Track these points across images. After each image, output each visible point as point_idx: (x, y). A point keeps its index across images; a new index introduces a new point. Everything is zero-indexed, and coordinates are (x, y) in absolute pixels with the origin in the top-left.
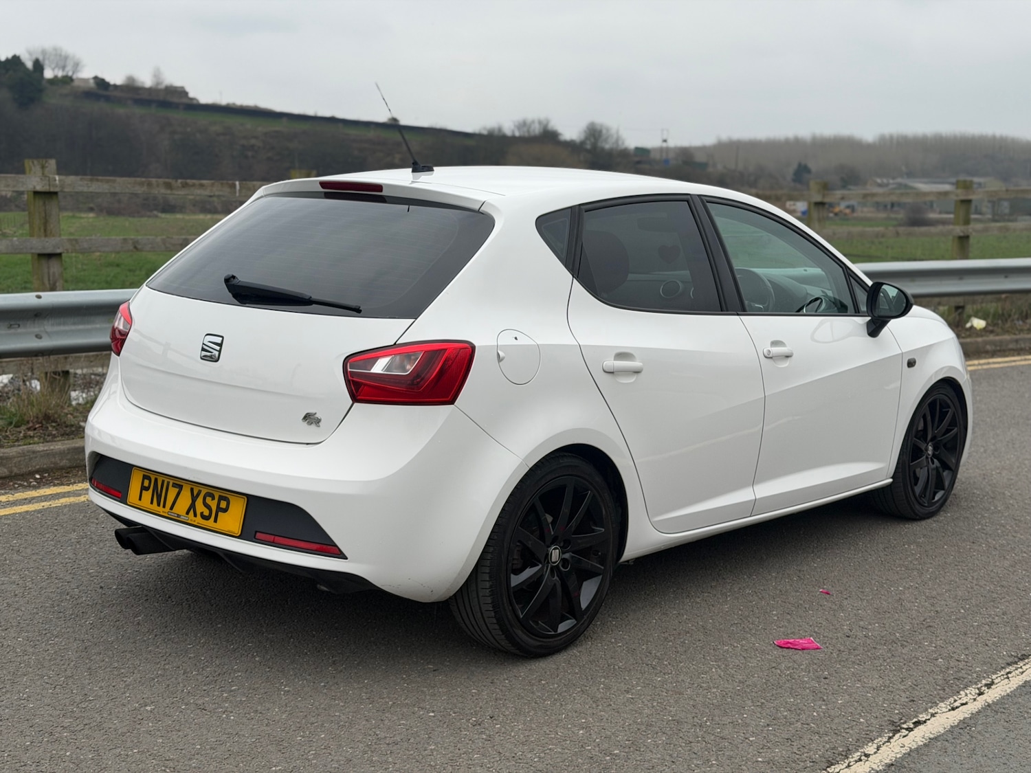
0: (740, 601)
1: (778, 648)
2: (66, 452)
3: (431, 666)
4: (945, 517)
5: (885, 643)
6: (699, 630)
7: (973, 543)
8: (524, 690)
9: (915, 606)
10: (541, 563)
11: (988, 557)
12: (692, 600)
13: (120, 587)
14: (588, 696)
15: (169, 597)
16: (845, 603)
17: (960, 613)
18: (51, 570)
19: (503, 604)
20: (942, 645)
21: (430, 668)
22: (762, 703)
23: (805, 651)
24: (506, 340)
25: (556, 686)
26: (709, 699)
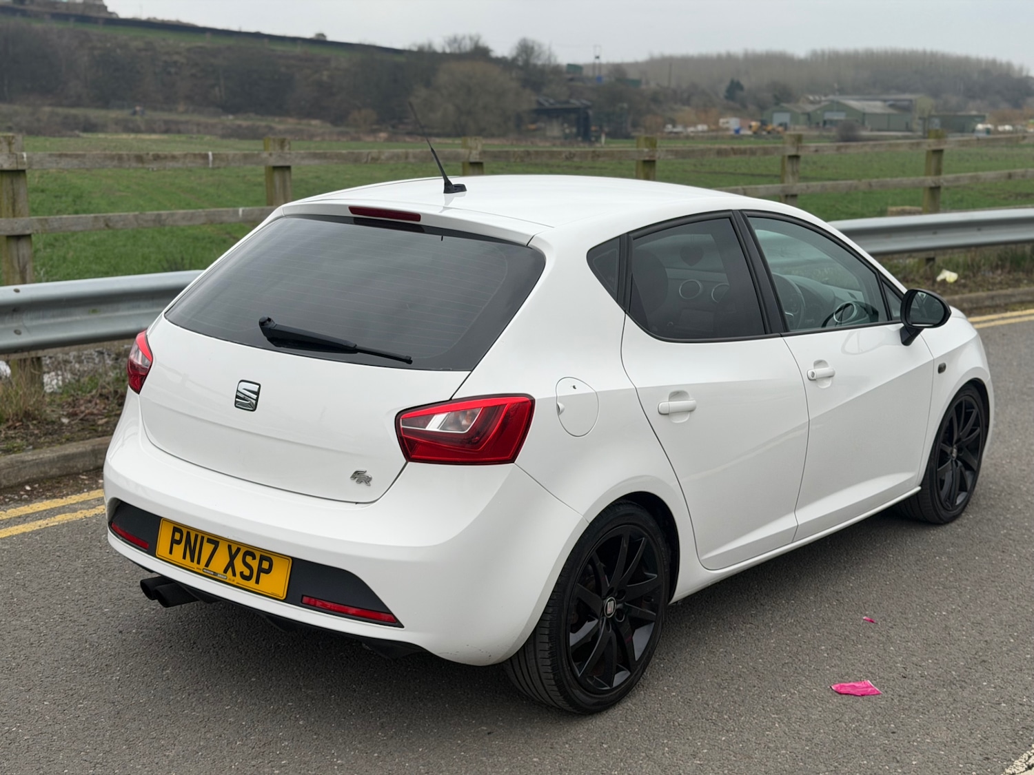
0: (785, 634)
1: (836, 694)
2: (56, 460)
3: (485, 728)
4: (968, 519)
5: (944, 685)
6: (751, 673)
7: (1003, 552)
8: (588, 756)
9: (963, 635)
10: (597, 618)
11: (1022, 570)
12: (736, 634)
13: (139, 630)
14: (655, 763)
15: (194, 643)
16: (892, 633)
17: (1010, 642)
18: (63, 610)
19: (562, 665)
20: (1002, 686)
21: (483, 730)
22: (835, 767)
23: (865, 697)
24: (565, 390)
25: (619, 750)
26: (780, 763)
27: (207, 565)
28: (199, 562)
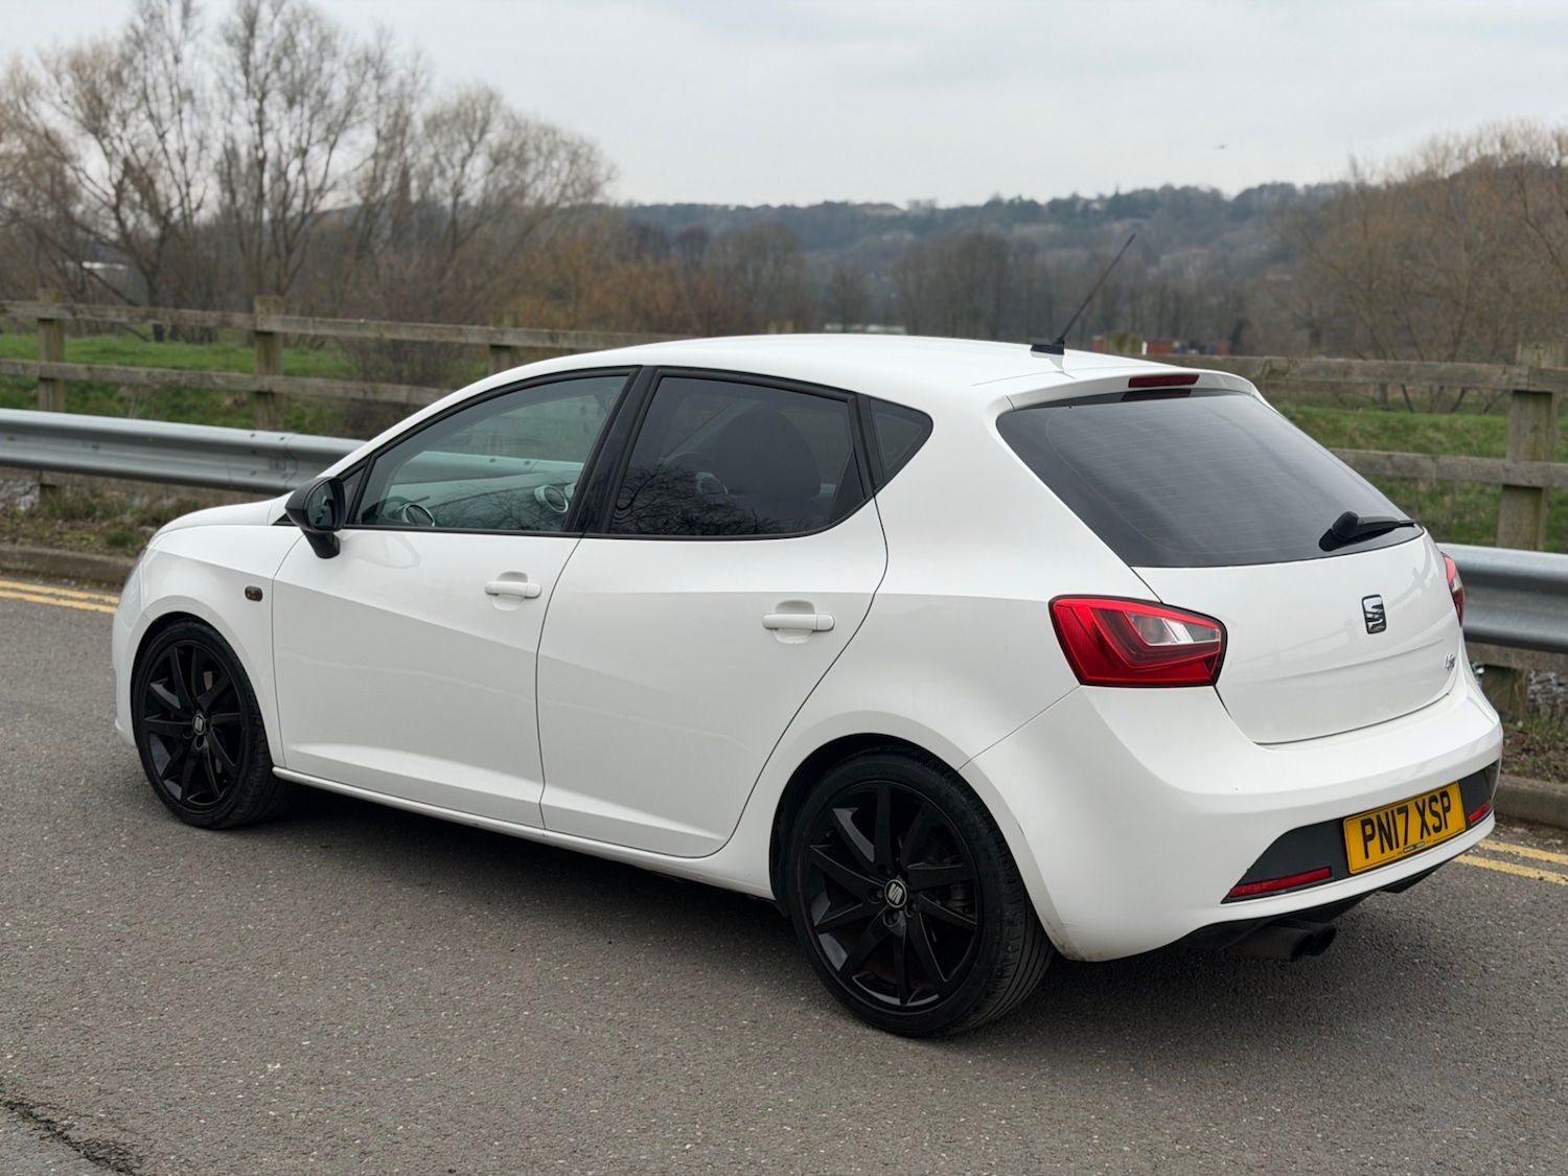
27: (1406, 843)
28: (1398, 846)
